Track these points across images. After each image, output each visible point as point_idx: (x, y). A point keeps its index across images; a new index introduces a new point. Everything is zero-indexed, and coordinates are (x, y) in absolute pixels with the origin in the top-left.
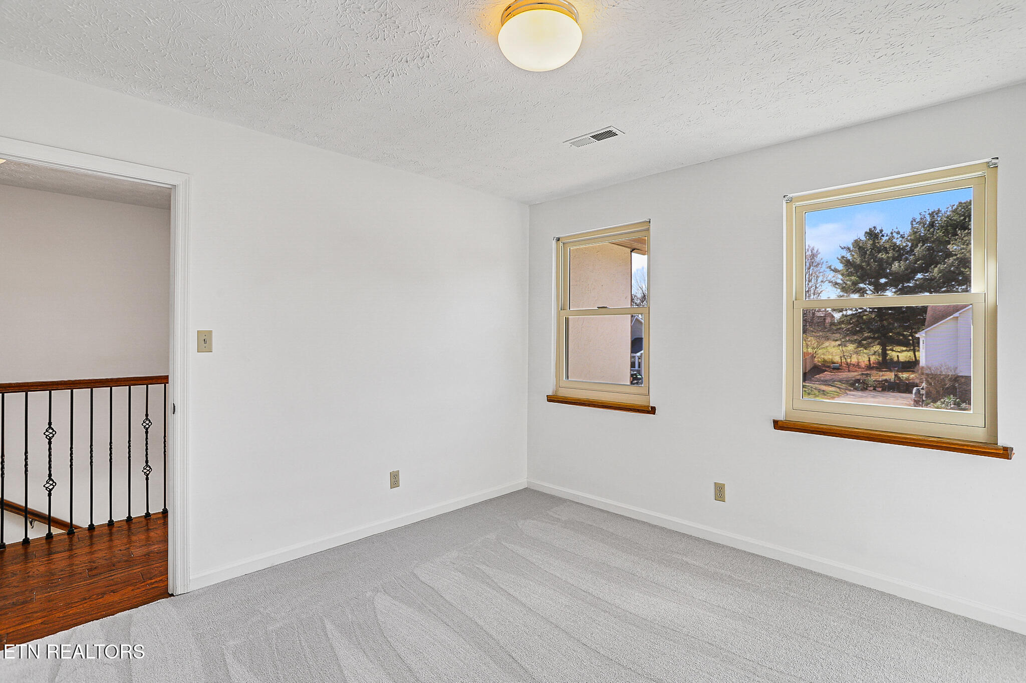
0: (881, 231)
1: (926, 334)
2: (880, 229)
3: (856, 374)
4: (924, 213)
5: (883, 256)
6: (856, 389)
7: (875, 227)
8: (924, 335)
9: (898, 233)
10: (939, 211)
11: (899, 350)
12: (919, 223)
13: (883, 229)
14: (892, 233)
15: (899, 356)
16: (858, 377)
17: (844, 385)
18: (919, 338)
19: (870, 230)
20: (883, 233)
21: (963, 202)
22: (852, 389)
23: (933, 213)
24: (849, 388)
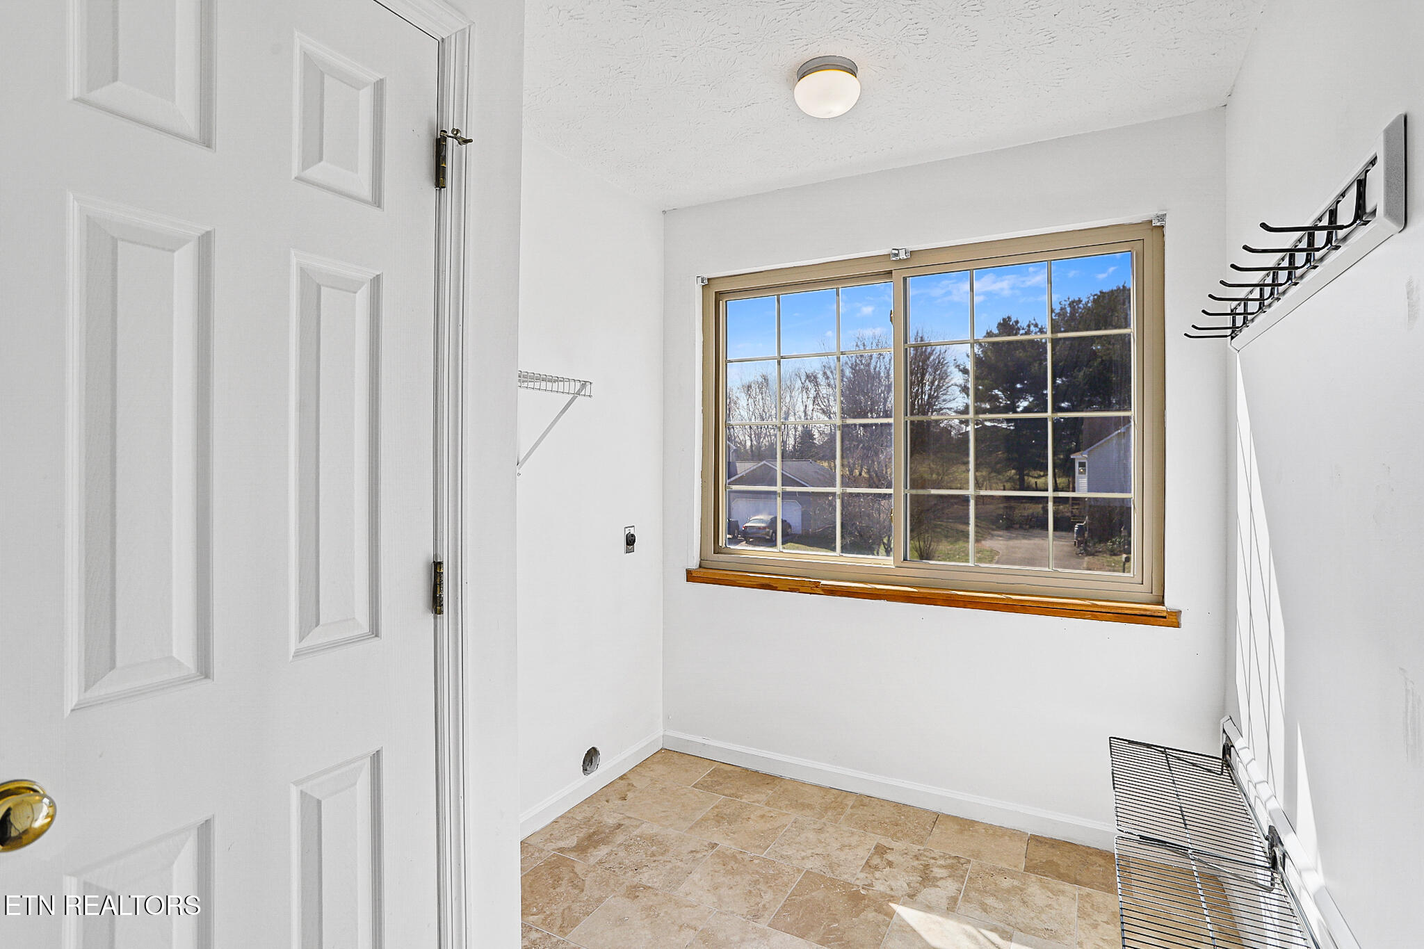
0: (1017, 322)
1: (1088, 455)
2: (1015, 319)
3: (991, 506)
4: (1063, 303)
5: (1021, 354)
6: (999, 528)
7: (1009, 318)
8: (1086, 456)
9: (1036, 325)
10: (1080, 301)
11: (1036, 476)
12: (1059, 315)
13: (1019, 320)
14: (1029, 326)
15: (1038, 483)
16: (1001, 512)
17: (984, 523)
18: (1074, 459)
19: (1004, 320)
20: (1019, 325)
21: (1104, 291)
22: (994, 527)
23: (1073, 302)
24: (991, 526)
